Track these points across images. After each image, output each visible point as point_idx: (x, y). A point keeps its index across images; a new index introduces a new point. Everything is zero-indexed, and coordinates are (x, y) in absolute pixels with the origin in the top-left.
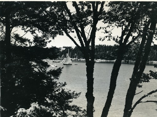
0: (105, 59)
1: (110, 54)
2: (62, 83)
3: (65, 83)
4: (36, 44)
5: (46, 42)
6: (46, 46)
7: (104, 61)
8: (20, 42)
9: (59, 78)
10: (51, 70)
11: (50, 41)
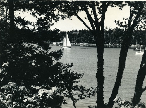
0: (87, 43)
1: (92, 38)
2: (69, 64)
3: (72, 64)
4: (39, 26)
5: (50, 25)
6: (50, 28)
7: (87, 44)
8: (22, 25)
9: (60, 59)
10: (52, 52)
11: (53, 24)
